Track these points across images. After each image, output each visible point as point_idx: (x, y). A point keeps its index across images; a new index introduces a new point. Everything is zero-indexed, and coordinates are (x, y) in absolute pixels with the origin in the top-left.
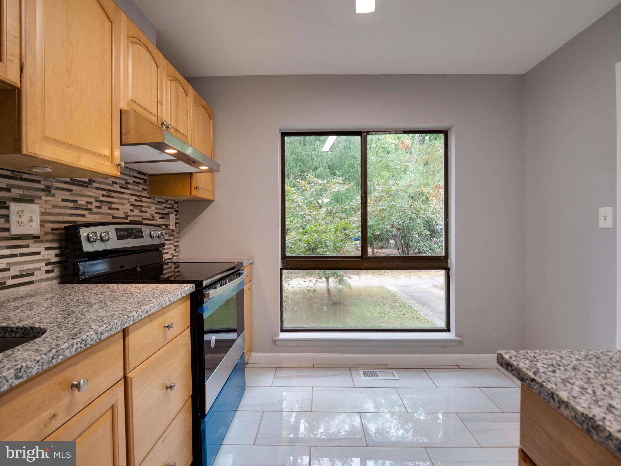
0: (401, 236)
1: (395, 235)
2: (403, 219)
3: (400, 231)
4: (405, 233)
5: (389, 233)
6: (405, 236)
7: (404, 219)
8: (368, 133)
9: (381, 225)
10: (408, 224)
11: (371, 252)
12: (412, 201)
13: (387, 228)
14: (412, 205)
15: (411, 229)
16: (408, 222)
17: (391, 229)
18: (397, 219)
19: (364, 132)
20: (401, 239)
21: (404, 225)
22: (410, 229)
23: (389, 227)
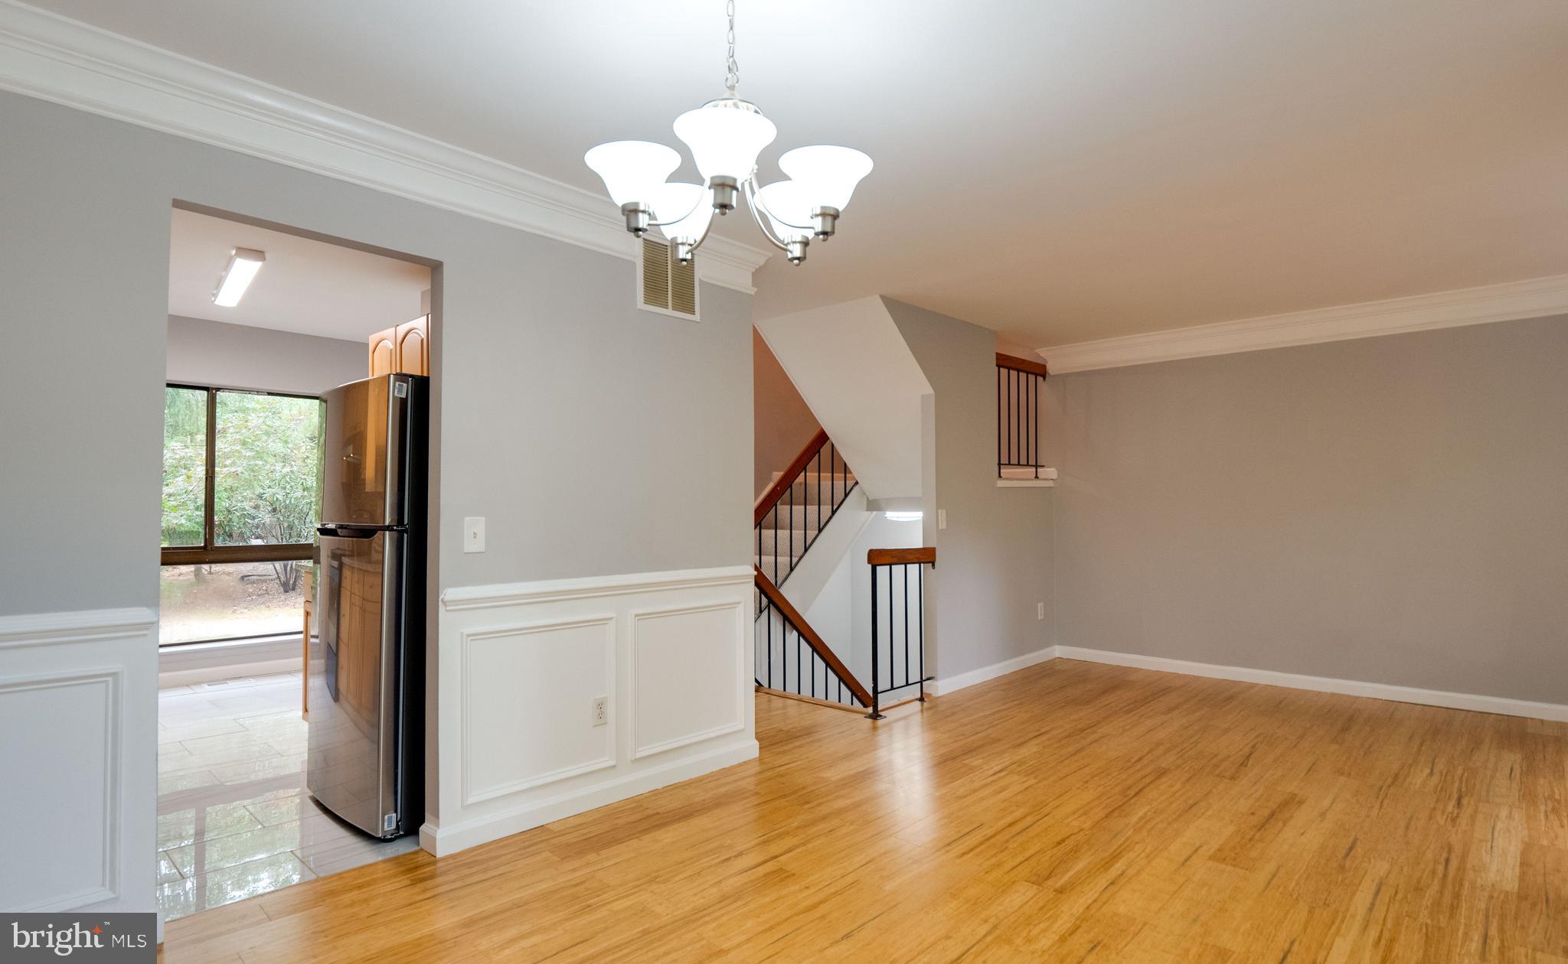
0: (280, 527)
1: (264, 524)
2: (285, 488)
3: (279, 515)
4: (291, 519)
5: (249, 521)
6: (290, 527)
7: (288, 487)
8: (218, 389)
9: (227, 500)
10: (296, 499)
11: (193, 574)
12: (308, 447)
13: (244, 509)
14: (308, 457)
15: (305, 510)
16: (299, 494)
17: (252, 512)
18: (270, 487)
19: (213, 389)
20: (279, 534)
21: (288, 502)
22: (302, 511)
23: (247, 505)
